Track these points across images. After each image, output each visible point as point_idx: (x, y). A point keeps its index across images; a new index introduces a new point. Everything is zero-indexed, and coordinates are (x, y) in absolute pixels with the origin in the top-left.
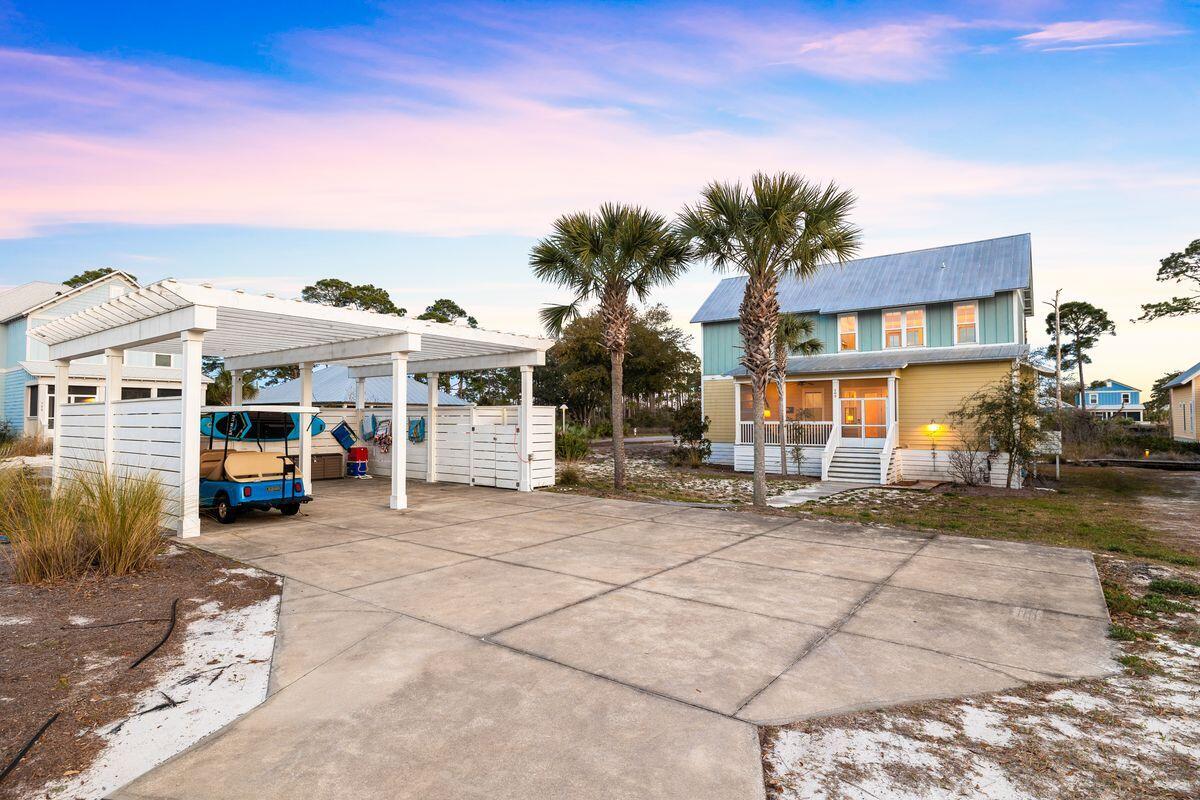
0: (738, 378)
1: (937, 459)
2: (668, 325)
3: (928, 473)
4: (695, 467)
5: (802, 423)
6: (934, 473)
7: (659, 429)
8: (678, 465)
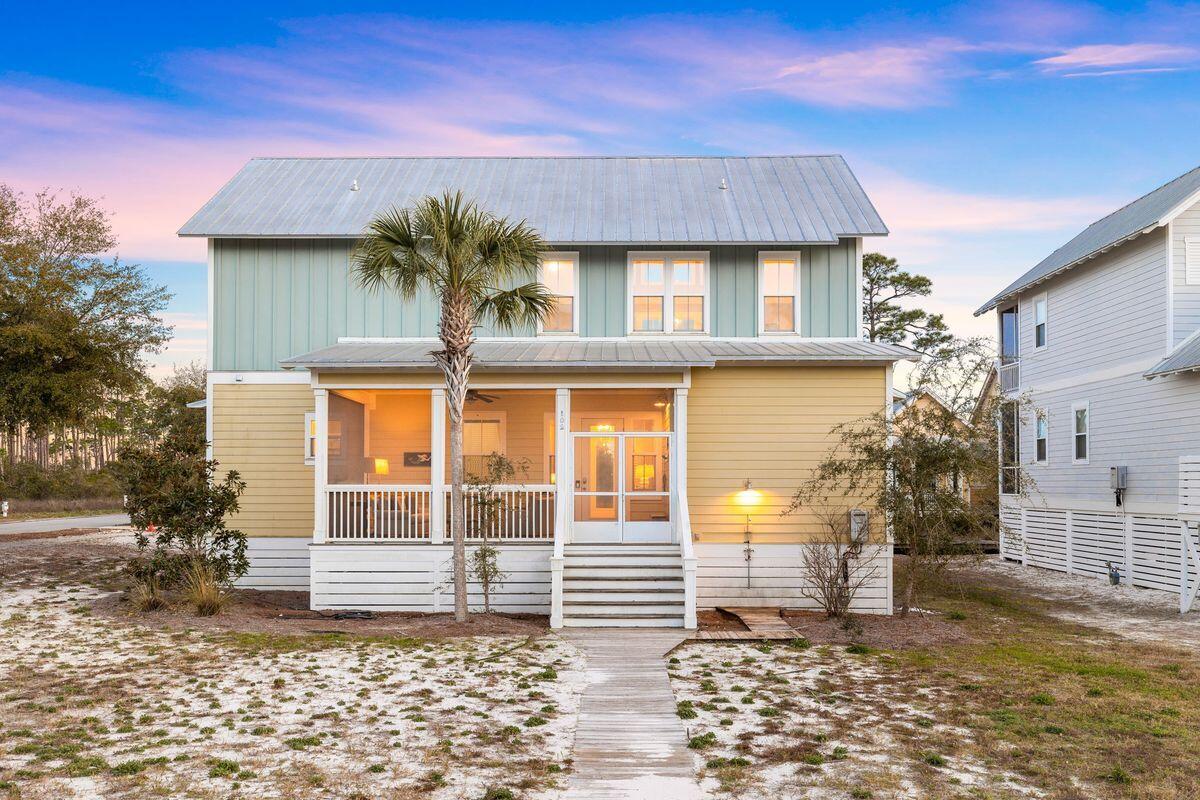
0: (323, 373)
1: (753, 563)
2: (105, 257)
3: (737, 592)
4: (207, 609)
5: (499, 488)
6: (749, 592)
7: (63, 503)
8: (154, 606)
